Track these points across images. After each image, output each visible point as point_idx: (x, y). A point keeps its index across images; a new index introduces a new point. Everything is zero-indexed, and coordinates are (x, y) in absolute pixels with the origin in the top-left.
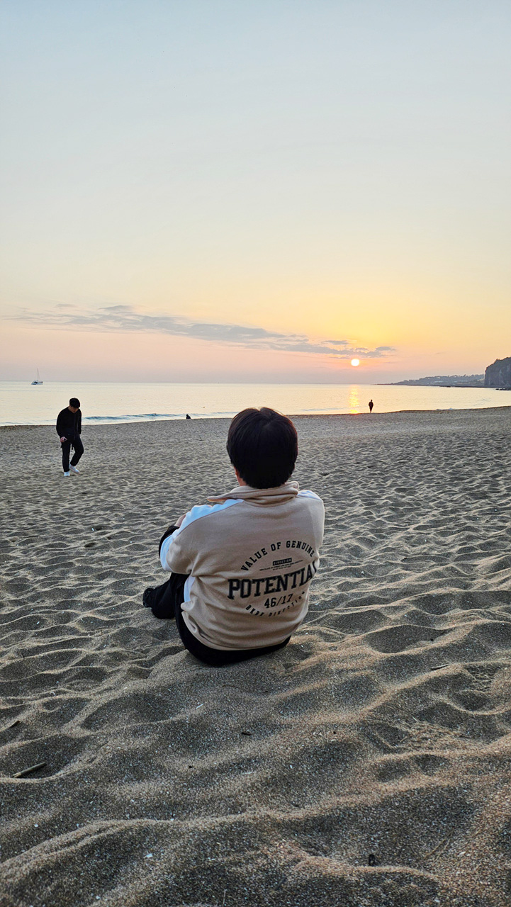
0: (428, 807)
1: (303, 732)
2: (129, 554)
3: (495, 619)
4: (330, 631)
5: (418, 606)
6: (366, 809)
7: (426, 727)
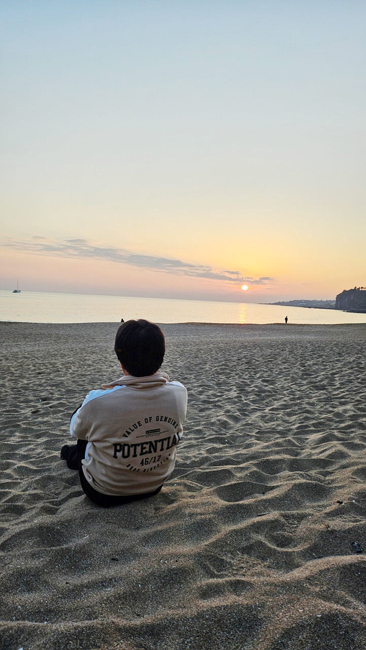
0: (230, 620)
1: (154, 559)
2: (62, 420)
3: (311, 480)
4: (192, 484)
5: (259, 468)
6: (185, 619)
7: (245, 559)
